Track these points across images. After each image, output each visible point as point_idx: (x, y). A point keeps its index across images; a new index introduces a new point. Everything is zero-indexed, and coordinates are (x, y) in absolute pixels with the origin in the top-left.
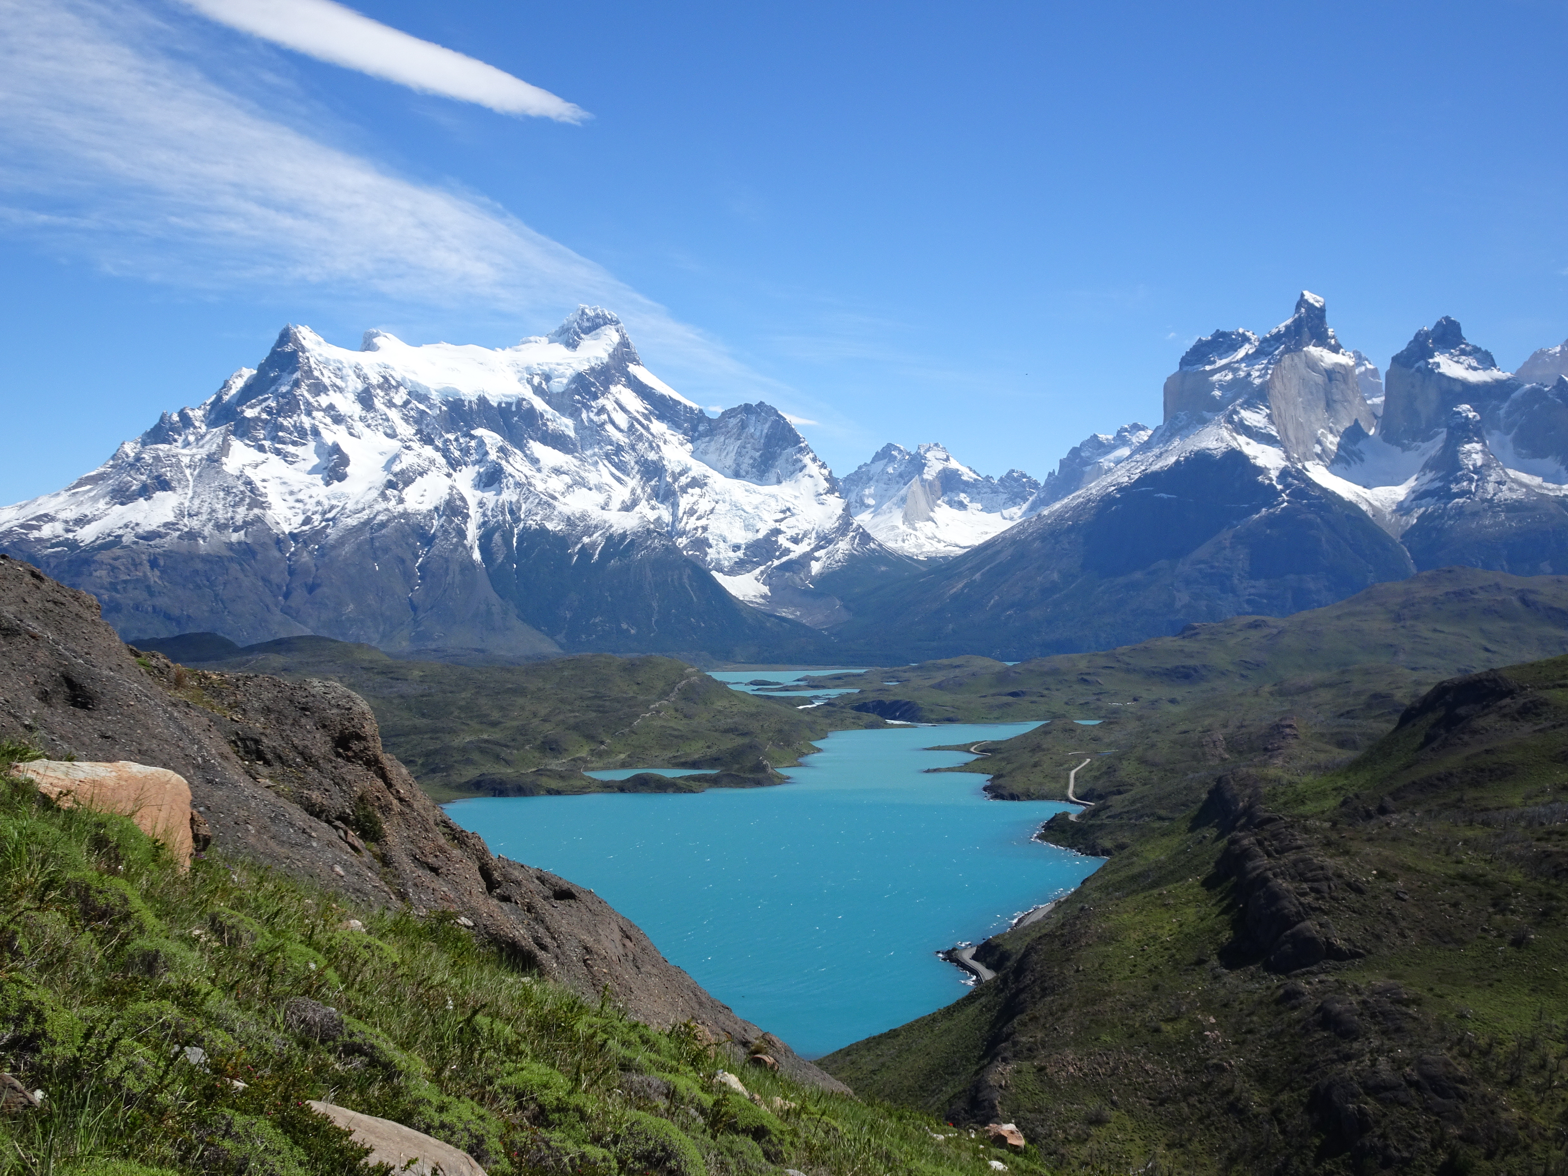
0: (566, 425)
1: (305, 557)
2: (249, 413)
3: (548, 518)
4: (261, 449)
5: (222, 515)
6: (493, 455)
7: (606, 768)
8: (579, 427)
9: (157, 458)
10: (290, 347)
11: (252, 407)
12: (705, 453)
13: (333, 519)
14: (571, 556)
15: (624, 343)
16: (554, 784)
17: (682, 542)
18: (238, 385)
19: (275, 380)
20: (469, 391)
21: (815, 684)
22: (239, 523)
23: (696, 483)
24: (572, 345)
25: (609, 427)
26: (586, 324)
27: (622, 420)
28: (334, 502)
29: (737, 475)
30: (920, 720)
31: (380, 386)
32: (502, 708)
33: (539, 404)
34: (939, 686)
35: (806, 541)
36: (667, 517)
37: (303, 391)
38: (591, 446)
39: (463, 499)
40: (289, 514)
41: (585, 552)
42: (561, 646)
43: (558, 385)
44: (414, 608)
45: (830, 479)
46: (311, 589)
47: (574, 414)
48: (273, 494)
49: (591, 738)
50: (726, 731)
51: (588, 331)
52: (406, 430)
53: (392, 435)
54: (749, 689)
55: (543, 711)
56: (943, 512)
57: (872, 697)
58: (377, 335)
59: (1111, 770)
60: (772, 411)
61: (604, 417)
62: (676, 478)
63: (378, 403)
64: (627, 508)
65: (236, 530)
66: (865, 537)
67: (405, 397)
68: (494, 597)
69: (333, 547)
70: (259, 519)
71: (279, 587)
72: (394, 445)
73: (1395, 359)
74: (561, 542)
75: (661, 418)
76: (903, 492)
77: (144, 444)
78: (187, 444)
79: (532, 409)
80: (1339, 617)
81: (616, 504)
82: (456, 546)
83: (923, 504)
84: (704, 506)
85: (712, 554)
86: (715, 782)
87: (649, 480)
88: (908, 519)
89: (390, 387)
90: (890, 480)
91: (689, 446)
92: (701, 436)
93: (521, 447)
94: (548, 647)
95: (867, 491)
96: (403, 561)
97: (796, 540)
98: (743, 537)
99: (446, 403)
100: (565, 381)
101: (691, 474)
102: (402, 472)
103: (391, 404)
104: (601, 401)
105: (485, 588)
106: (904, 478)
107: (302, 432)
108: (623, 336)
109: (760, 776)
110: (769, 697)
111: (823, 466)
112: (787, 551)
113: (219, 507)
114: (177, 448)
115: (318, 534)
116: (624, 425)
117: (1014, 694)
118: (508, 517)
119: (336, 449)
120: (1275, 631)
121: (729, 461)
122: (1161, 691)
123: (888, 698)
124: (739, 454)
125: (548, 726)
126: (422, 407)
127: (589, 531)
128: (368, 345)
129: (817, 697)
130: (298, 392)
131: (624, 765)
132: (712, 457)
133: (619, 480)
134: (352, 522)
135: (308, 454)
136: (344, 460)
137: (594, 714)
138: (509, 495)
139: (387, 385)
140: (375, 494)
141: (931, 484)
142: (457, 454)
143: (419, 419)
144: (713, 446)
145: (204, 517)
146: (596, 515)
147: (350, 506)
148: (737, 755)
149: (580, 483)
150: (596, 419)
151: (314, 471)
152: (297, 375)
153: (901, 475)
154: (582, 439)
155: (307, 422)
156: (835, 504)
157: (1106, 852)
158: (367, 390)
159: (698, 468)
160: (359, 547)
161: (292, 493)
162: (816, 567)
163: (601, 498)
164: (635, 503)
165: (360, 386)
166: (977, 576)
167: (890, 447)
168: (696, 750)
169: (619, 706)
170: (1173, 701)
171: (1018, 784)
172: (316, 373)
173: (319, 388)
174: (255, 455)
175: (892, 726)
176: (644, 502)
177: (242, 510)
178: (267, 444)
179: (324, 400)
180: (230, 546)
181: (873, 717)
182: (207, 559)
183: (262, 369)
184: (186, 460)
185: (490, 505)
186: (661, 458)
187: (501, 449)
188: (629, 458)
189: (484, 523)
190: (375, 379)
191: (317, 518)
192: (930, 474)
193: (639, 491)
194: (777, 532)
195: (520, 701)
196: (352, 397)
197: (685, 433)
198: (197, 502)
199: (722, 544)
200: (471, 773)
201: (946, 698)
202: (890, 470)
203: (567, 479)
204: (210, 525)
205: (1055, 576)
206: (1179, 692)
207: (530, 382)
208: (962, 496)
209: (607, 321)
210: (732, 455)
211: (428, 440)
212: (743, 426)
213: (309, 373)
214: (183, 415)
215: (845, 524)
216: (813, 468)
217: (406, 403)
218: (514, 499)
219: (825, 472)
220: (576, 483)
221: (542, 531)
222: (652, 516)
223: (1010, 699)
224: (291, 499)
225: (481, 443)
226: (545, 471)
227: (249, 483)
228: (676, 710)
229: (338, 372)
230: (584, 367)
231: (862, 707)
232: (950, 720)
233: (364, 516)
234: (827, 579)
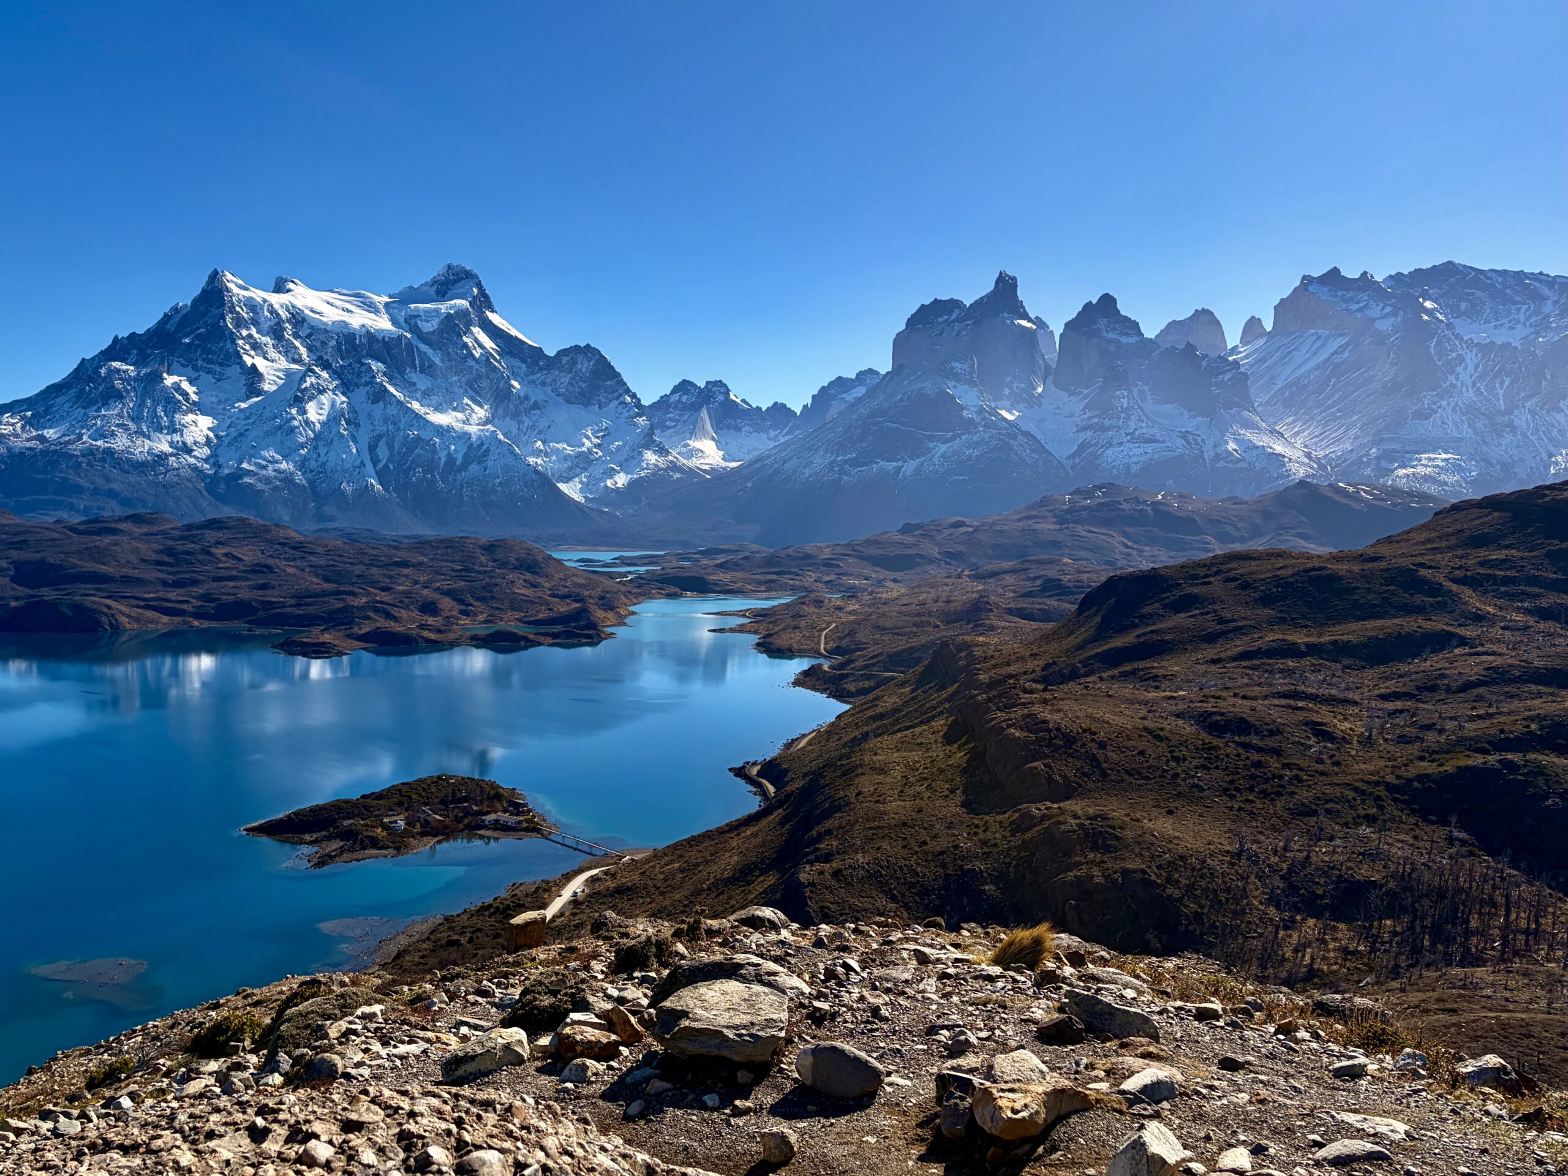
0: (436, 357)
2: (185, 339)
4: (195, 368)
5: (163, 419)
6: (379, 379)
10: (217, 288)
11: (187, 334)
12: (543, 382)
14: (441, 459)
15: (482, 294)
19: (205, 313)
22: (177, 425)
23: (534, 407)
24: (442, 294)
25: (470, 360)
26: (452, 278)
27: (479, 354)
29: (569, 401)
30: (707, 593)
31: (288, 321)
32: (391, 577)
33: (415, 340)
34: (721, 566)
37: (227, 323)
39: (355, 412)
41: (450, 457)
43: (430, 326)
45: (639, 406)
47: (443, 349)
49: (460, 601)
50: (564, 598)
51: (453, 283)
52: (309, 357)
53: (298, 361)
55: (423, 579)
57: (672, 573)
58: (290, 281)
59: (852, 633)
60: (596, 352)
61: (466, 351)
63: (287, 335)
66: (665, 451)
67: (308, 331)
73: (1068, 325)
76: (694, 417)
77: (100, 361)
78: (135, 362)
79: (409, 345)
81: (474, 420)
83: (708, 427)
89: (297, 322)
90: (684, 408)
92: (540, 370)
93: (401, 375)
95: (667, 416)
100: (435, 323)
102: (308, 390)
103: (297, 335)
104: (464, 339)
106: (695, 406)
107: (227, 355)
108: (480, 288)
110: (593, 572)
111: (634, 396)
113: (161, 412)
114: (126, 365)
116: (481, 359)
117: (777, 573)
118: (393, 428)
119: (254, 369)
120: (971, 530)
121: (563, 390)
122: (885, 573)
123: (683, 575)
124: (570, 385)
125: (425, 592)
127: (454, 439)
128: (281, 288)
130: (223, 324)
131: (486, 622)
135: (231, 373)
136: (259, 378)
137: (463, 583)
138: (392, 410)
139: (293, 320)
141: (715, 411)
143: (320, 348)
144: (549, 378)
145: (149, 420)
146: (460, 429)
148: (574, 615)
150: (460, 352)
152: (222, 310)
153: (693, 404)
156: (643, 426)
158: (278, 324)
161: (219, 403)
163: (463, 416)
164: (489, 420)
165: (273, 321)
167: (684, 382)
168: (541, 611)
169: (481, 577)
170: (895, 581)
171: (782, 641)
172: (238, 309)
173: (240, 322)
174: (190, 373)
175: (687, 596)
178: (201, 364)
179: (244, 331)
181: (673, 589)
183: (194, 303)
184: (134, 376)
185: (379, 419)
187: (385, 375)
189: (374, 433)
190: (284, 315)
192: (714, 404)
193: (493, 411)
195: (405, 571)
196: (267, 329)
197: (529, 367)
198: (143, 408)
201: (727, 575)
202: (684, 400)
206: (900, 574)
208: (739, 422)
209: (468, 276)
210: (565, 386)
211: (325, 365)
212: (574, 362)
213: (231, 309)
215: (650, 441)
216: (626, 397)
217: (309, 336)
218: (397, 414)
220: (444, 403)
221: (418, 439)
223: (774, 577)
225: (369, 369)
226: (420, 393)
228: (525, 581)
229: (255, 309)
230: (450, 312)
231: (664, 581)
232: (729, 593)
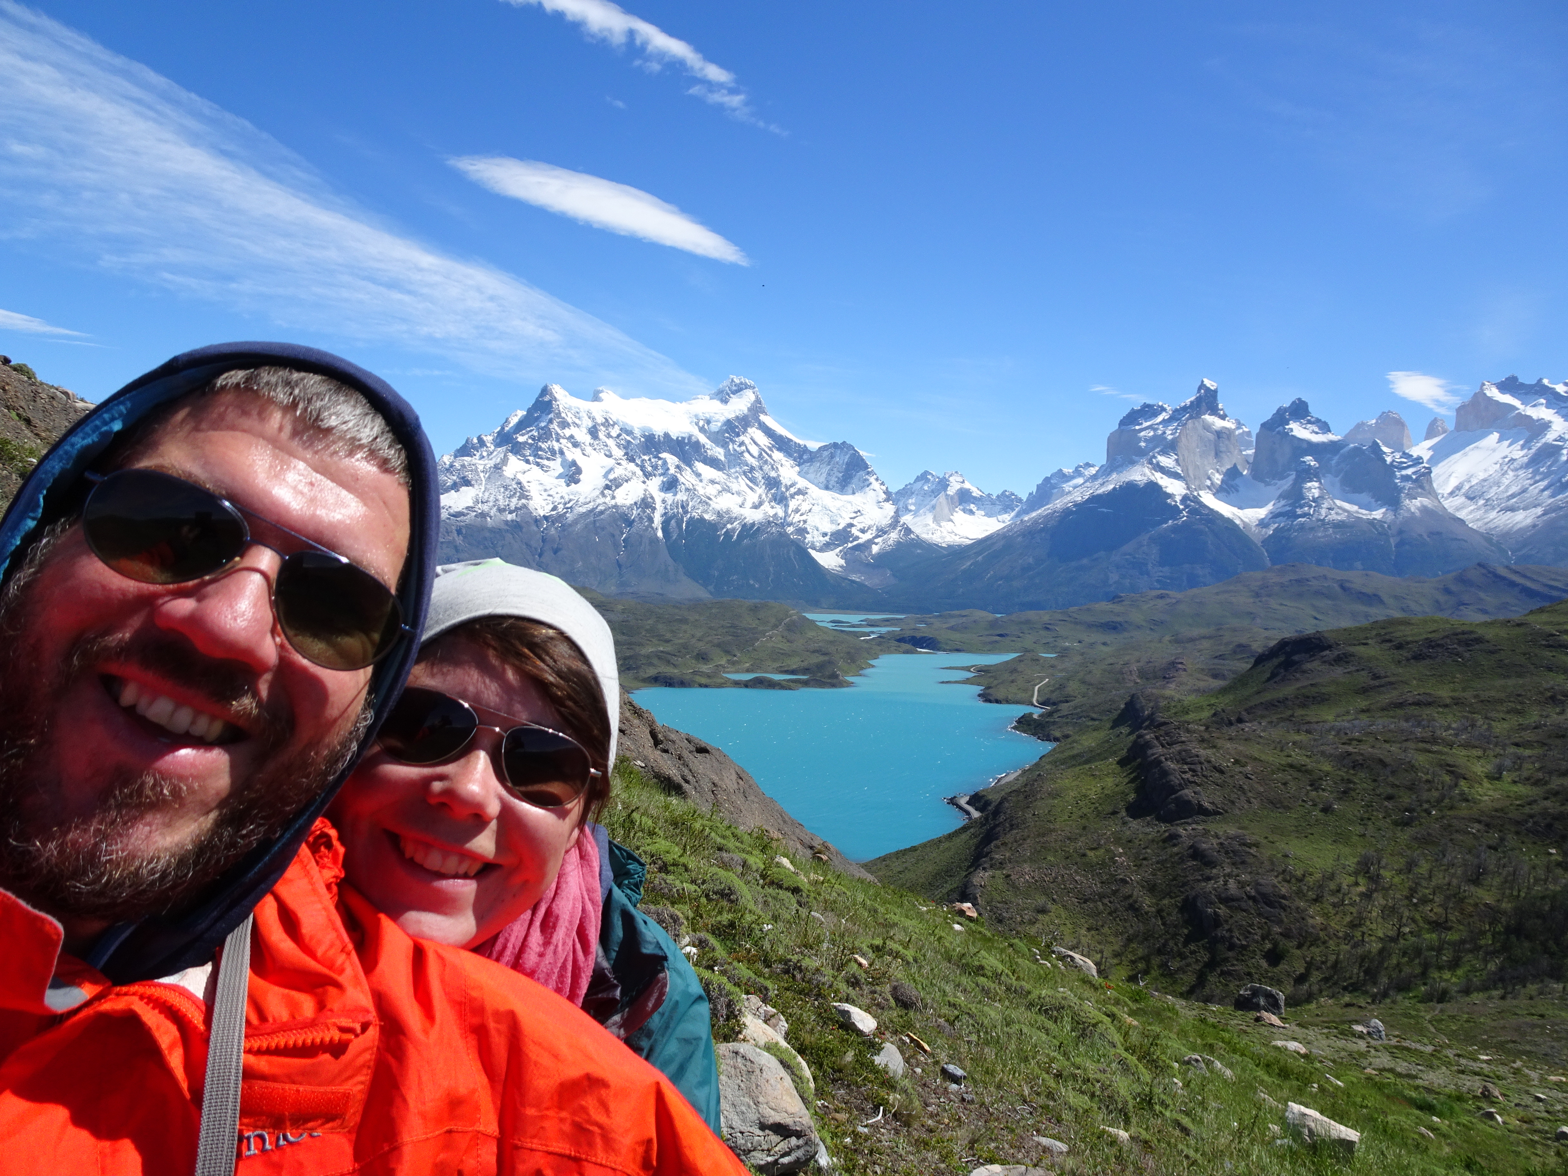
0: (719, 453)
1: (553, 531)
2: (521, 439)
3: (706, 511)
4: (528, 462)
5: (502, 503)
6: (672, 470)
7: (737, 672)
8: (727, 454)
9: (463, 466)
10: (547, 398)
11: (523, 435)
12: (807, 473)
13: (571, 508)
14: (719, 536)
15: (758, 401)
16: (703, 681)
17: (790, 530)
18: (514, 421)
19: (537, 419)
20: (659, 430)
21: (872, 624)
22: (513, 508)
23: (800, 492)
24: (725, 401)
25: (746, 455)
26: (734, 388)
27: (755, 450)
28: (572, 497)
29: (827, 488)
30: (939, 650)
31: (603, 424)
32: (672, 631)
33: (703, 439)
34: (952, 628)
35: (870, 532)
36: (781, 514)
37: (555, 426)
38: (734, 466)
39: (652, 498)
40: (544, 503)
41: (728, 534)
42: (711, 593)
43: (715, 427)
44: (620, 566)
45: (887, 492)
46: (556, 551)
47: (724, 445)
48: (534, 490)
49: (727, 652)
50: (814, 652)
51: (735, 392)
52: (618, 453)
53: (609, 456)
54: (830, 626)
55: (699, 634)
56: (959, 516)
57: (908, 634)
58: (602, 391)
59: (1062, 687)
60: (851, 447)
61: (743, 448)
62: (787, 489)
63: (601, 435)
64: (756, 507)
65: (511, 512)
66: (908, 531)
67: (618, 432)
68: (670, 561)
69: (570, 525)
70: (525, 506)
71: (536, 549)
72: (611, 462)
73: (1263, 425)
74: (713, 527)
75: (779, 449)
76: (934, 502)
77: (456, 457)
78: (482, 457)
79: (698, 442)
80: (1217, 594)
81: (749, 504)
82: (647, 527)
83: (946, 510)
84: (805, 507)
85: (809, 538)
86: (806, 684)
87: (770, 489)
88: (936, 520)
89: (609, 425)
90: (926, 495)
91: (797, 469)
92: (805, 462)
93: (690, 465)
94: (703, 594)
95: (910, 501)
96: (613, 536)
97: (863, 531)
98: (830, 528)
99: (644, 436)
100: (719, 424)
101: (798, 486)
102: (615, 479)
103: (609, 436)
104: (742, 438)
105: (664, 555)
106: (935, 493)
107: (553, 452)
108: (757, 397)
109: (835, 681)
110: (842, 631)
111: (883, 484)
112: (857, 538)
113: (500, 497)
114: (475, 460)
115: (561, 517)
116: (756, 454)
117: (1000, 635)
118: (681, 510)
119: (574, 463)
120: (1174, 601)
121: (822, 479)
122: (1097, 637)
123: (918, 635)
124: (829, 474)
125: (701, 644)
126: (629, 438)
127: (731, 520)
128: (596, 398)
129: (873, 632)
130: (551, 426)
131: (748, 671)
132: (812, 476)
133: (751, 489)
134: (583, 510)
135: (556, 466)
136: (579, 471)
137: (731, 638)
138: (681, 496)
139: (607, 424)
140: (597, 492)
141: (952, 497)
142: (650, 469)
143: (627, 446)
144: (812, 469)
145: (491, 504)
146: (736, 511)
147: (582, 500)
148: (820, 667)
149: (727, 490)
150: (738, 449)
151: (560, 477)
152: (551, 416)
153: (933, 491)
154: (729, 462)
155: (556, 446)
156: (890, 509)
157: (1056, 739)
158: (594, 427)
159: (802, 483)
160: (586, 526)
161: (545, 490)
162: (875, 549)
163: (739, 500)
164: (761, 504)
165: (590, 424)
166: (980, 558)
167: (926, 473)
168: (794, 663)
169: (746, 633)
170: (1104, 644)
171: (1000, 693)
172: (563, 415)
173: (564, 425)
174: (524, 466)
175: (921, 653)
176: (766, 504)
177: (514, 500)
178: (531, 459)
179: (567, 432)
180: (506, 522)
181: (908, 646)
182: (492, 530)
183: (529, 411)
184: (481, 468)
185: (669, 502)
186: (779, 476)
187: (678, 467)
188: (758, 475)
189: (665, 514)
190: (600, 420)
191: (561, 507)
192: (951, 491)
193: (764, 496)
194: (851, 525)
195: (684, 627)
196: (585, 431)
197: (795, 460)
198: (487, 494)
199: (815, 532)
200: (651, 672)
201: (956, 636)
202: (926, 488)
203: (718, 487)
204: (495, 509)
205: (1031, 560)
206: (1109, 638)
207: (697, 424)
208: (972, 507)
209: (747, 387)
210: (824, 475)
211: (631, 460)
212: (832, 456)
213: (559, 415)
214: (480, 439)
215: (895, 523)
216: (876, 485)
217: (619, 436)
218: (685, 498)
219: (884, 488)
220: (724, 490)
221: (702, 520)
222: (771, 512)
223: (998, 638)
224: (545, 494)
225: (665, 462)
226: (705, 482)
227: (519, 483)
228: (783, 637)
229: (577, 415)
230: (731, 416)
231: (901, 640)
232: (958, 650)
233: (590, 506)
234: (882, 557)
